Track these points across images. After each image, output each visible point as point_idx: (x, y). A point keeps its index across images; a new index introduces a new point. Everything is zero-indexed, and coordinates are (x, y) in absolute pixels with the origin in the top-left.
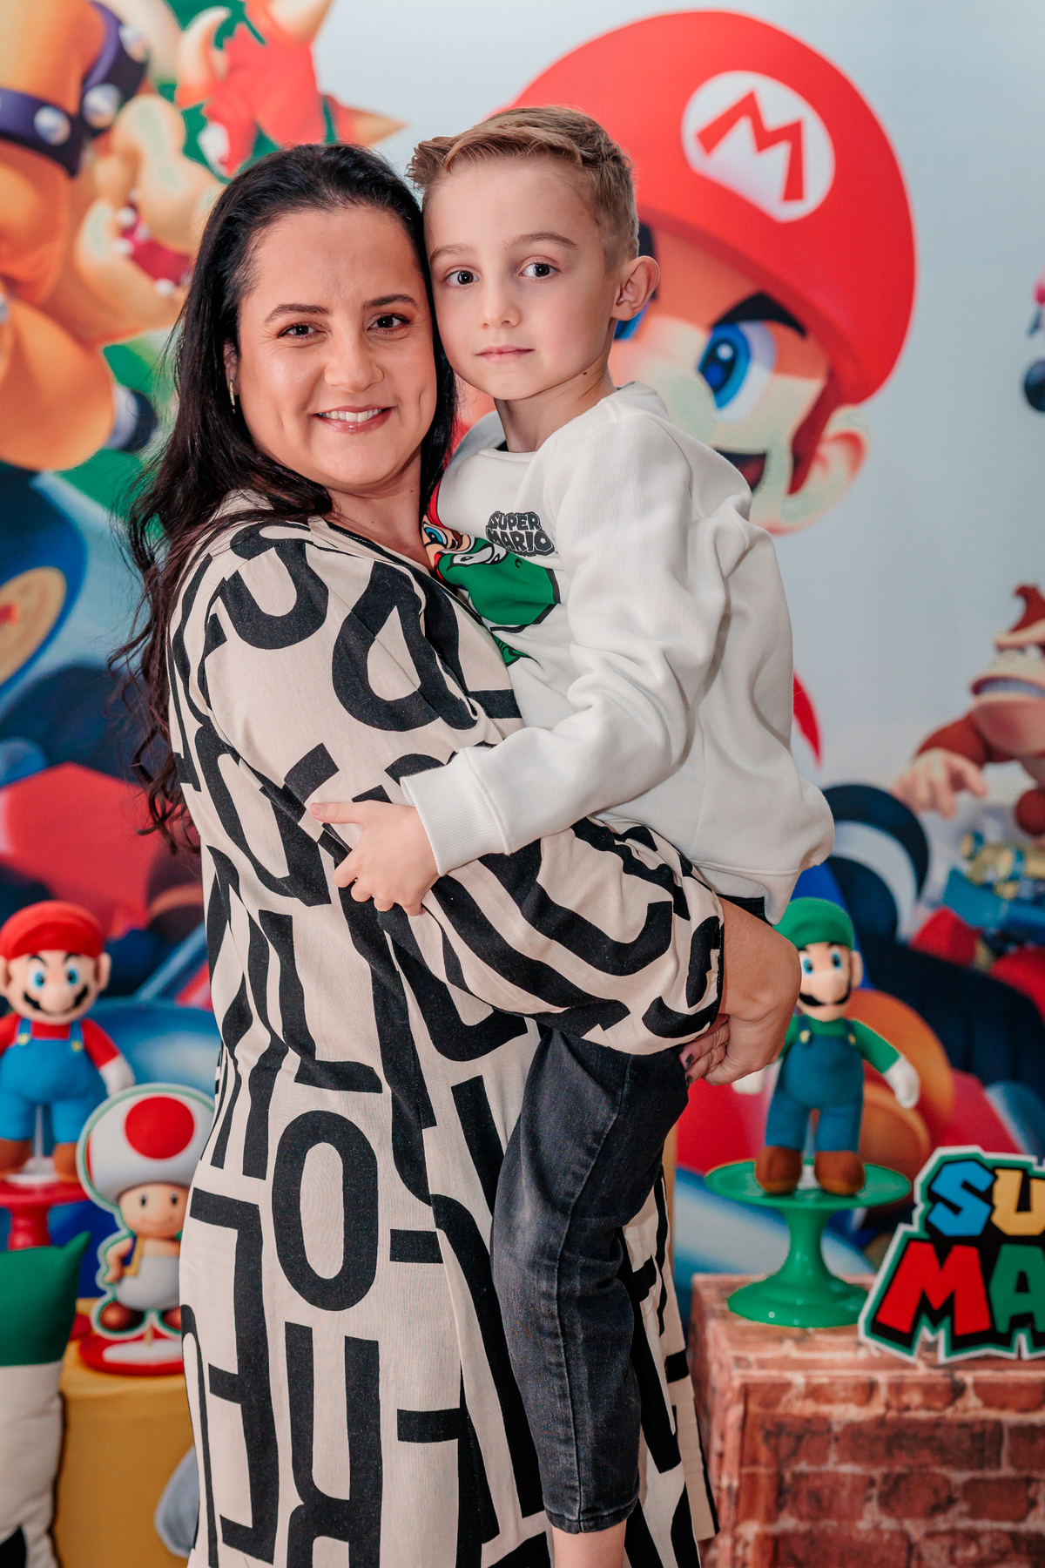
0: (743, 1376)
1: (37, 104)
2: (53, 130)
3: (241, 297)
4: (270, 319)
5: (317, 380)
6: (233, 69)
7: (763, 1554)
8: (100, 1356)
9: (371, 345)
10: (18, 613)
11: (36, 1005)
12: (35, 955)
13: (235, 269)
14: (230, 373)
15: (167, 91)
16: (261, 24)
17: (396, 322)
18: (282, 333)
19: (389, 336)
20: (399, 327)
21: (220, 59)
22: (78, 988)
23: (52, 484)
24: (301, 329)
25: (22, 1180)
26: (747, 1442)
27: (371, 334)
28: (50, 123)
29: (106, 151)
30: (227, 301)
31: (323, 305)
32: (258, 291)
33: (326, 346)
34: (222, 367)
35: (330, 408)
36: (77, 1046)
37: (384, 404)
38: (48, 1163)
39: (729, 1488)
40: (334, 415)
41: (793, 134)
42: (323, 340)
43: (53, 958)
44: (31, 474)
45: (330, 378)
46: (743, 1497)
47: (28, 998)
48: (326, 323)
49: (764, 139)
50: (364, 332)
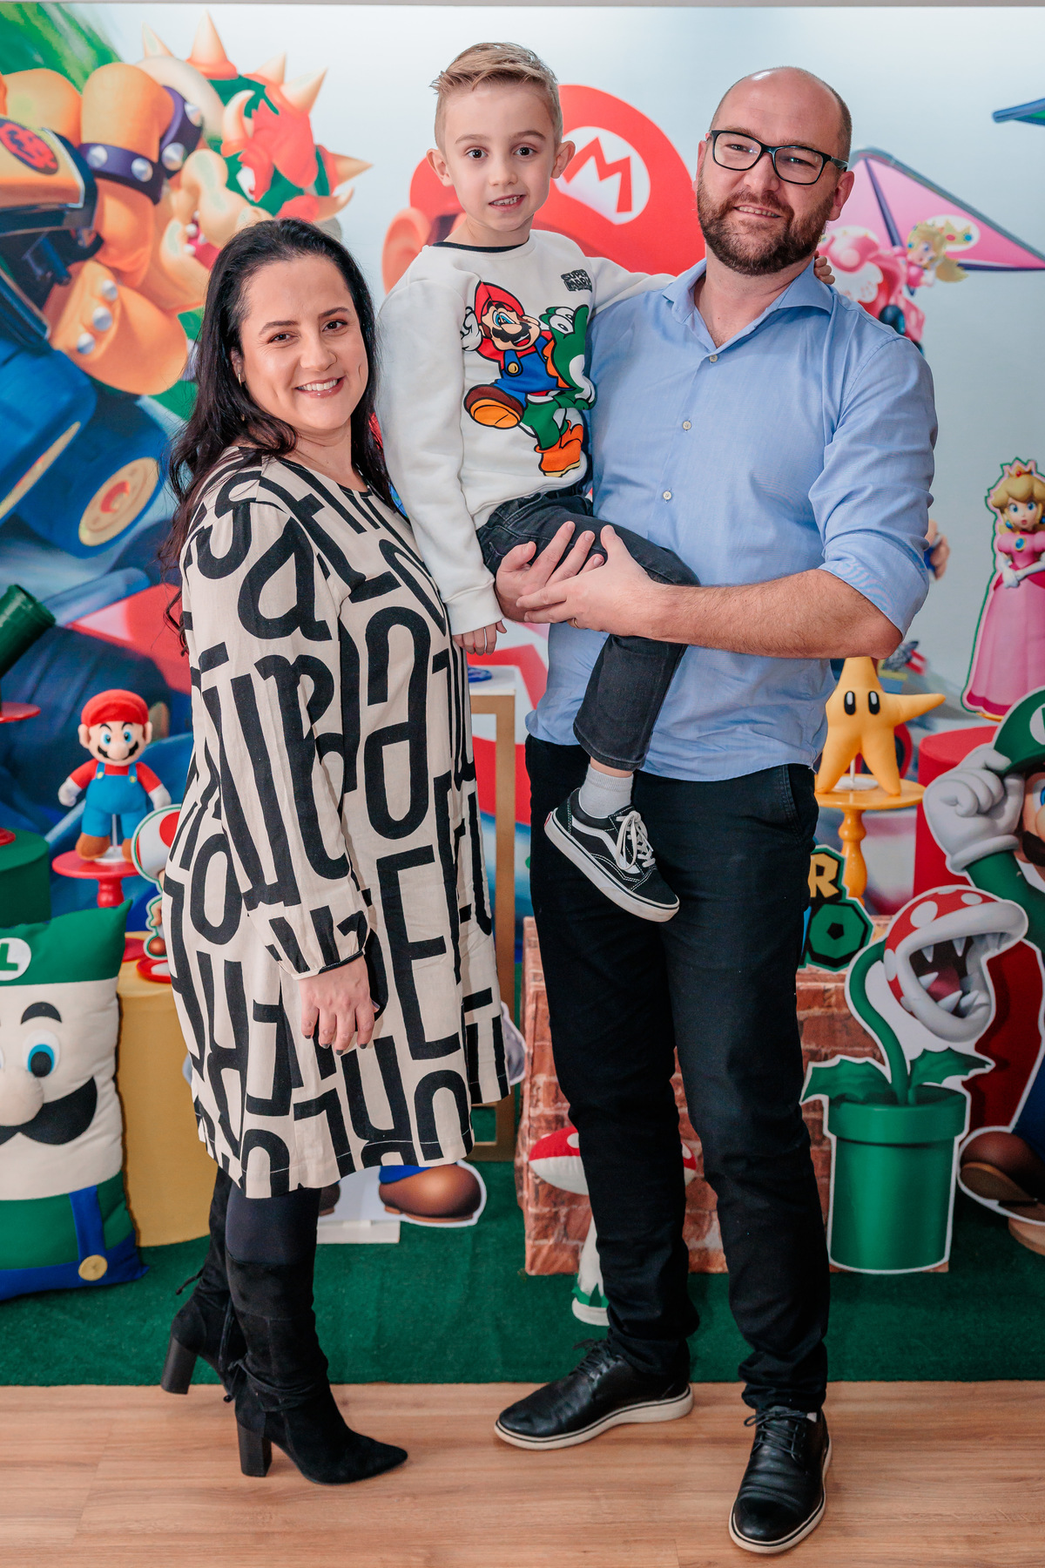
0: (536, 986)
1: (133, 156)
2: (143, 172)
3: (242, 320)
4: (261, 333)
5: (296, 366)
6: (257, 130)
7: (549, 1094)
8: (150, 971)
9: (326, 340)
10: (129, 488)
11: (105, 754)
12: (104, 725)
13: (235, 304)
14: (237, 369)
15: (216, 145)
16: (276, 100)
17: (339, 325)
18: (271, 340)
19: (337, 333)
20: (341, 328)
21: (249, 124)
22: (131, 744)
23: (149, 403)
24: (281, 337)
25: (104, 861)
26: (538, 1026)
27: (325, 333)
28: (141, 168)
29: (178, 186)
30: (231, 325)
31: (294, 319)
32: (252, 315)
33: (299, 345)
34: (231, 365)
35: (306, 382)
36: (133, 779)
37: (339, 377)
38: (119, 849)
39: (528, 1054)
40: (309, 388)
41: (623, 166)
42: (297, 341)
43: (116, 725)
44: (137, 397)
45: (304, 364)
46: (536, 1060)
47: (100, 750)
48: (298, 331)
49: (605, 171)
50: (321, 332)
